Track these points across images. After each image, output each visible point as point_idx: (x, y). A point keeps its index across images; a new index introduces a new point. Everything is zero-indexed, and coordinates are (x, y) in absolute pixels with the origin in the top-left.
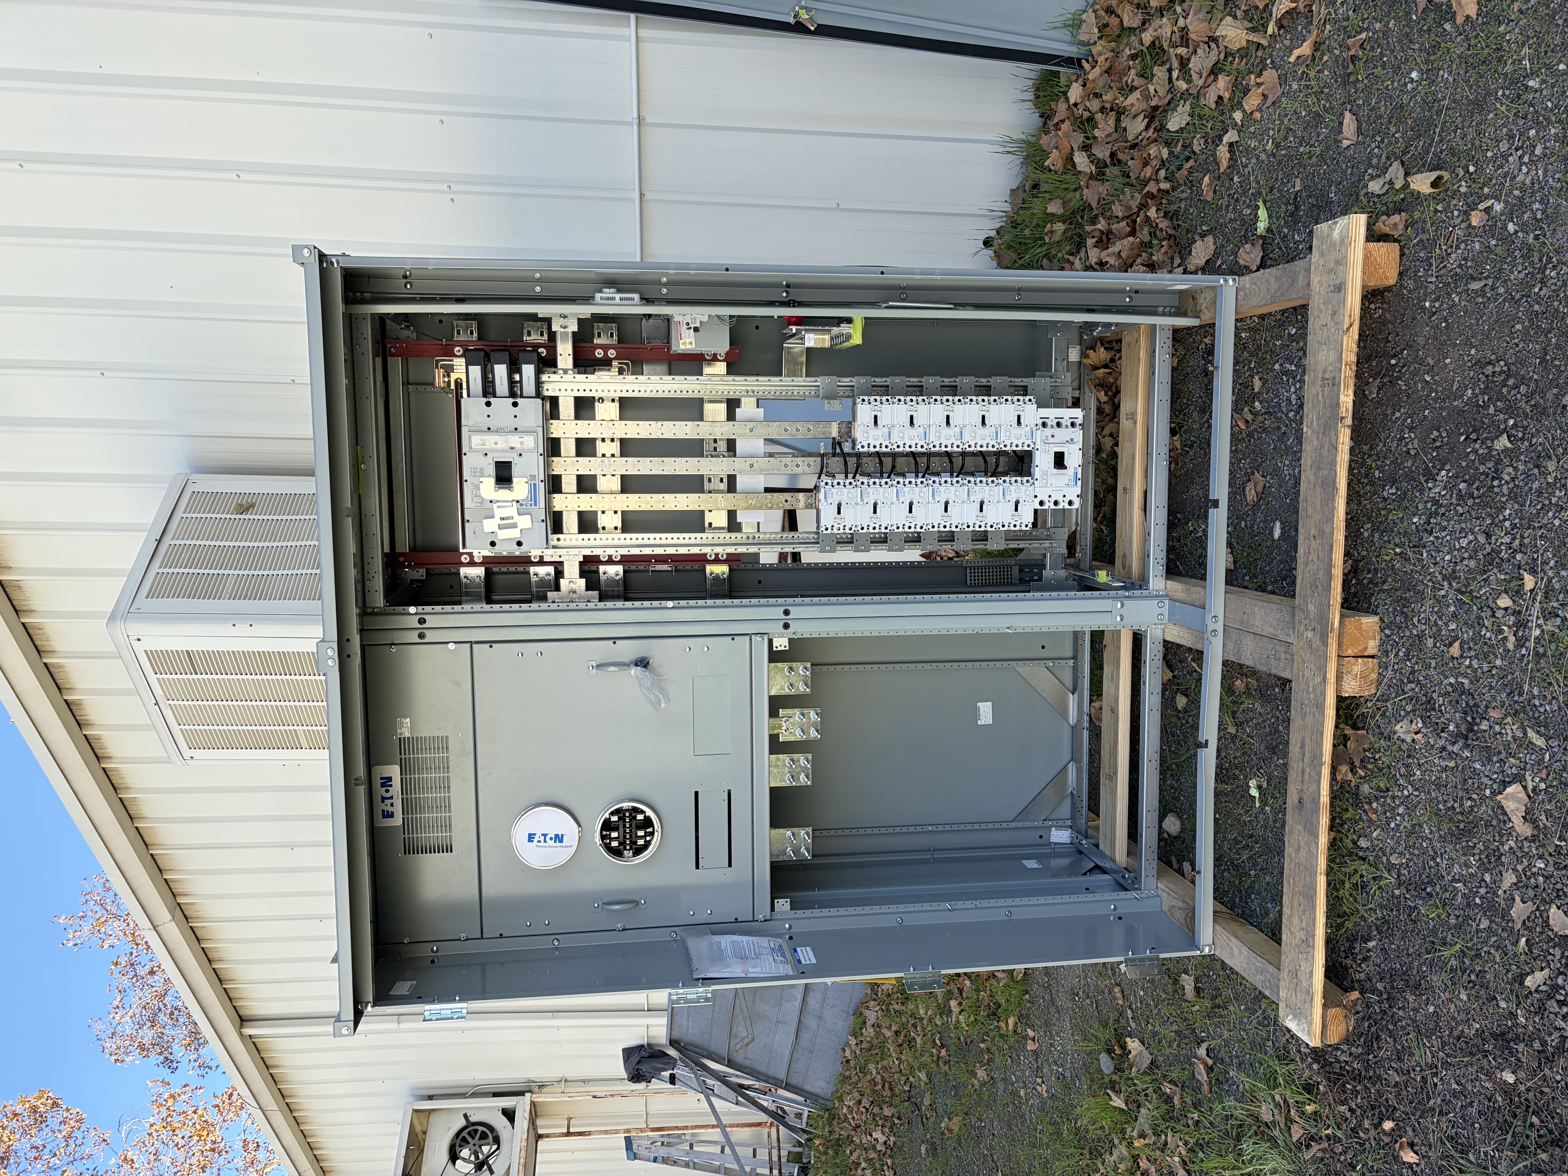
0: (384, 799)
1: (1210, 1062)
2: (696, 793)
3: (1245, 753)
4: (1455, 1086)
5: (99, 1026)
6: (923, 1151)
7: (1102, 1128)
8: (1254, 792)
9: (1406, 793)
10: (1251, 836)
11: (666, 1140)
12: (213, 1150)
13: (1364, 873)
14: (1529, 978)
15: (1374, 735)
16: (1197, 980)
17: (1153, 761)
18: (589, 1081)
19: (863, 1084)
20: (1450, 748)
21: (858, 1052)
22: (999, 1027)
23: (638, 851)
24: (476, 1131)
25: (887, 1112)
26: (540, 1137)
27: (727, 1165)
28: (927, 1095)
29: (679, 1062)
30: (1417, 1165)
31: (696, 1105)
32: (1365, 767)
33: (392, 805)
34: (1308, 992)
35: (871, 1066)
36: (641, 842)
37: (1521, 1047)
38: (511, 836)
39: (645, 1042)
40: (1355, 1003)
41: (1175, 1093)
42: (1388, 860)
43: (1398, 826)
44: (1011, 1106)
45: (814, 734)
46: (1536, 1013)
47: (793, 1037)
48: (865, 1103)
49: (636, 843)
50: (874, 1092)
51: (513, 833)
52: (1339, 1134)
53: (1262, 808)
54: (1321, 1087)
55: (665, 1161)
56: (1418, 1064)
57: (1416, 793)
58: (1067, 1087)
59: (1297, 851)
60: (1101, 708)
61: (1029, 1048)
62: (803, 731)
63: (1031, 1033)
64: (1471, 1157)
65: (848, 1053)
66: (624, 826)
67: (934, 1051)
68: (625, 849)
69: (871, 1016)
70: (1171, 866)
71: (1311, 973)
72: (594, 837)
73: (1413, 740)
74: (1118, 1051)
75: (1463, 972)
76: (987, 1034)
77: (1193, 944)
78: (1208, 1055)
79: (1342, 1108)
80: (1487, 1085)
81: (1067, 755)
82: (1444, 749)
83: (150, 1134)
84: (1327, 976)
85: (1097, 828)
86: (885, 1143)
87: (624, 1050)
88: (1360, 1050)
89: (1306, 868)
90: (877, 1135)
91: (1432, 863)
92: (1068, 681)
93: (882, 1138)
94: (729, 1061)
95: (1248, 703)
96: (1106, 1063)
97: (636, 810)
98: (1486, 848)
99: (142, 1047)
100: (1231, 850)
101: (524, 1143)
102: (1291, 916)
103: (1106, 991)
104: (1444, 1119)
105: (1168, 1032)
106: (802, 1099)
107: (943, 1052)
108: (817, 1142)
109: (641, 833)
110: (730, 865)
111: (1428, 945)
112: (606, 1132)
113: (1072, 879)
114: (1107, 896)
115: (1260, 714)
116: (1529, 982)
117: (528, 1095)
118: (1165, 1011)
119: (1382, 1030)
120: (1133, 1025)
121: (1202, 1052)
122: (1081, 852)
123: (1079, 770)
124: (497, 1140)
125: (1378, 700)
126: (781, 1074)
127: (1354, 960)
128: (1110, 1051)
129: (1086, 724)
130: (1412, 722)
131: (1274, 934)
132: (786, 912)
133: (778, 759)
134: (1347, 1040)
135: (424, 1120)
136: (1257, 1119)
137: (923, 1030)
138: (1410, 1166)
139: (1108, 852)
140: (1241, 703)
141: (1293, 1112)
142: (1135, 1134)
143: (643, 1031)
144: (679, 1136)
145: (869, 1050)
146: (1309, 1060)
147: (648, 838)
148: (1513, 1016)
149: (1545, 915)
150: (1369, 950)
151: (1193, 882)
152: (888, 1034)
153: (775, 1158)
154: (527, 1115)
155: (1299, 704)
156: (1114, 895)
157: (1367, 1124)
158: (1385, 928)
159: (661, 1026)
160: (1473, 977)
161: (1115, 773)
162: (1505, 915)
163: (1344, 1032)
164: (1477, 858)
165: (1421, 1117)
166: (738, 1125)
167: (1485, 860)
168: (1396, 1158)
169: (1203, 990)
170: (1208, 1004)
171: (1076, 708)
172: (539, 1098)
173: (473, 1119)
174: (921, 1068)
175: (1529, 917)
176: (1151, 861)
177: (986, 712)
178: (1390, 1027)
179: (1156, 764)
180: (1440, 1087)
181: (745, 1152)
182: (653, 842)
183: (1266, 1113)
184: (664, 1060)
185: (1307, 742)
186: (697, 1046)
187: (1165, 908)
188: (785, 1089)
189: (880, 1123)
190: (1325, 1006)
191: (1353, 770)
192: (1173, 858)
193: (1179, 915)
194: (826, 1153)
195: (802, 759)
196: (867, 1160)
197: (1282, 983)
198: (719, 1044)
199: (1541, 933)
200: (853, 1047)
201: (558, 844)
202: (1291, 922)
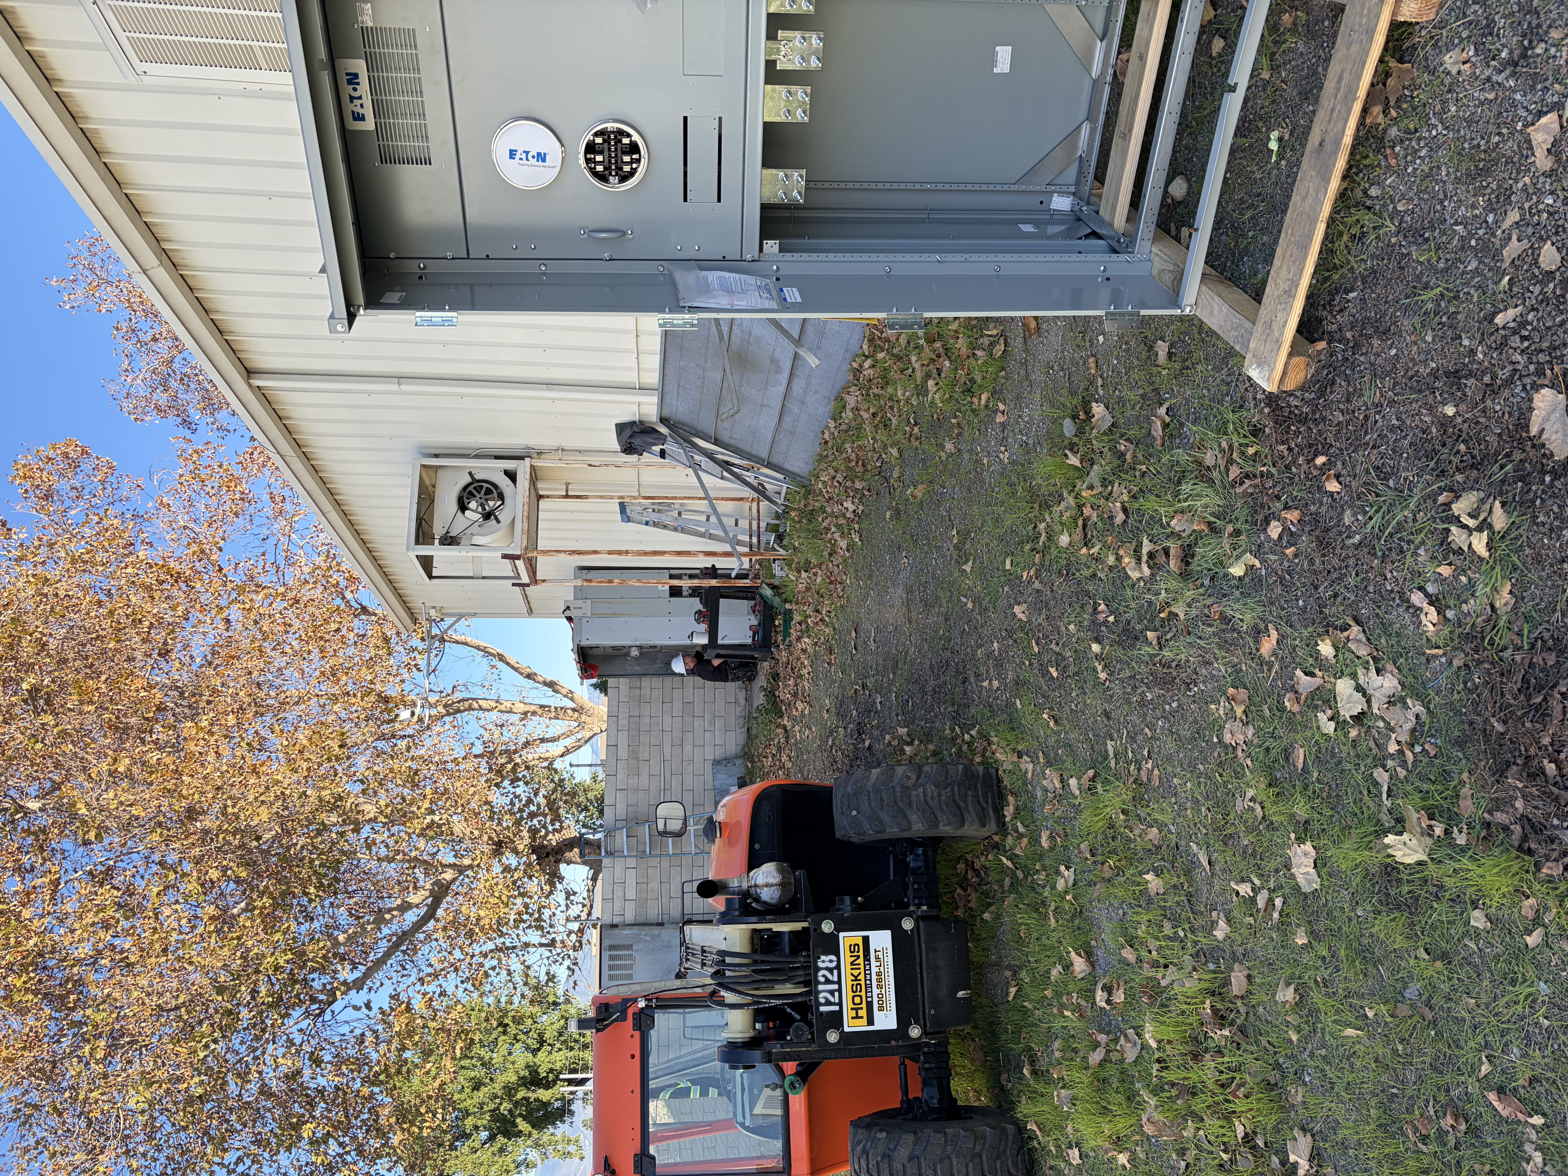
0: (352, 99)
1: (1168, 419)
2: (685, 119)
3: (1274, 101)
4: (1395, 422)
5: (113, 387)
6: (888, 516)
7: (1055, 485)
8: (1273, 145)
9: (1434, 133)
10: (1259, 195)
11: (656, 507)
12: (242, 499)
13: (1367, 223)
14: (1500, 315)
15: (1418, 70)
16: (1172, 346)
17: (1174, 114)
18: (585, 451)
19: (839, 463)
20: (1495, 78)
21: (836, 434)
22: (972, 403)
23: (624, 178)
24: (482, 487)
25: (858, 485)
26: (541, 497)
27: (711, 531)
28: (897, 469)
29: (669, 439)
30: (1338, 493)
31: (684, 479)
32: (1399, 107)
33: (362, 106)
34: (1277, 341)
35: (848, 446)
36: (627, 168)
37: (1471, 382)
38: (490, 151)
39: (637, 419)
40: (1319, 352)
41: (1128, 450)
42: (1394, 207)
43: (1415, 170)
44: (973, 473)
45: (815, 63)
46: (1496, 349)
47: (776, 420)
48: (839, 477)
49: (621, 169)
50: (848, 468)
51: (493, 147)
52: (1273, 470)
53: (1277, 163)
54: (1267, 430)
55: (656, 525)
56: (1365, 404)
57: (1445, 132)
58: (1028, 452)
59: (1304, 199)
60: (1128, 61)
61: (997, 420)
62: (803, 58)
63: (1001, 407)
64: (1391, 483)
65: (826, 436)
66: (609, 149)
67: (908, 429)
68: (610, 174)
69: (851, 401)
70: (1169, 234)
71: (1286, 322)
72: (578, 159)
73: (1459, 72)
74: (1082, 416)
75: (1436, 314)
76: (959, 410)
77: (1175, 303)
78: (1167, 414)
79: (1282, 448)
80: (1427, 419)
81: (1083, 115)
82: (1489, 79)
83: (181, 484)
84: (1299, 331)
85: (1100, 196)
86: (854, 511)
87: (617, 425)
88: (1313, 395)
89: (1309, 216)
90: (848, 504)
91: (1438, 207)
92: (1099, 26)
93: (851, 507)
94: (716, 439)
95: (1291, 41)
96: (1069, 427)
97: (621, 133)
98: (1499, 186)
99: (158, 408)
100: (1234, 211)
101: (527, 500)
102: (1280, 268)
103: (1081, 362)
104: (1375, 452)
105: (1132, 396)
106: (781, 477)
107: (916, 429)
108: (793, 514)
109: (627, 159)
110: (719, 200)
111: (1409, 291)
112: (601, 497)
113: (1068, 242)
114: (1098, 257)
115: (1302, 53)
116: (1499, 320)
117: (528, 460)
118: (1135, 375)
119: (1338, 376)
120: (1101, 392)
121: (1162, 411)
122: (1079, 219)
123: (1093, 131)
124: (501, 497)
125: (1434, 27)
126: (764, 454)
127: (1331, 312)
128: (1074, 417)
129: (1109, 79)
130: (1463, 50)
131: (1257, 295)
132: (775, 254)
133: (774, 91)
134: (1303, 388)
135: (433, 475)
136: (1200, 464)
137: (900, 410)
138: (1332, 494)
139: (1107, 218)
140: (1283, 43)
141: (1235, 455)
142: (1084, 486)
143: (634, 408)
144: (669, 505)
145: (846, 431)
146: (1263, 405)
147: (634, 166)
148: (1472, 352)
149: (1537, 252)
150: (1349, 301)
151: (1187, 248)
152: (866, 415)
153: (755, 527)
154: (528, 476)
155: (1348, 31)
156: (1107, 257)
157: (1301, 460)
158: (1370, 278)
159: (651, 404)
160: (1444, 319)
161: (1130, 131)
162: (1497, 256)
163: (1302, 380)
164: (1486, 198)
165: (1353, 452)
166: (722, 499)
167: (1494, 200)
168: (1320, 488)
169: (1175, 354)
170: (1177, 366)
171: (1102, 58)
172: (538, 463)
173: (477, 477)
174: (894, 444)
175: (1519, 256)
176: (1149, 224)
177: (1004, 56)
178: (1348, 372)
179: (1176, 118)
180: (1380, 423)
181: (729, 522)
182: (639, 170)
183: (1209, 459)
184: (655, 435)
185: (1346, 74)
186: (684, 425)
187: (1155, 272)
188: (766, 467)
189: (851, 494)
190: (1290, 355)
191: (1385, 112)
192: (1172, 225)
193: (1167, 278)
194: (800, 522)
195: (800, 93)
196: (838, 526)
197: (1255, 334)
198: (706, 423)
199: (1527, 271)
200: (832, 430)
201: (540, 163)
202: (1277, 273)
